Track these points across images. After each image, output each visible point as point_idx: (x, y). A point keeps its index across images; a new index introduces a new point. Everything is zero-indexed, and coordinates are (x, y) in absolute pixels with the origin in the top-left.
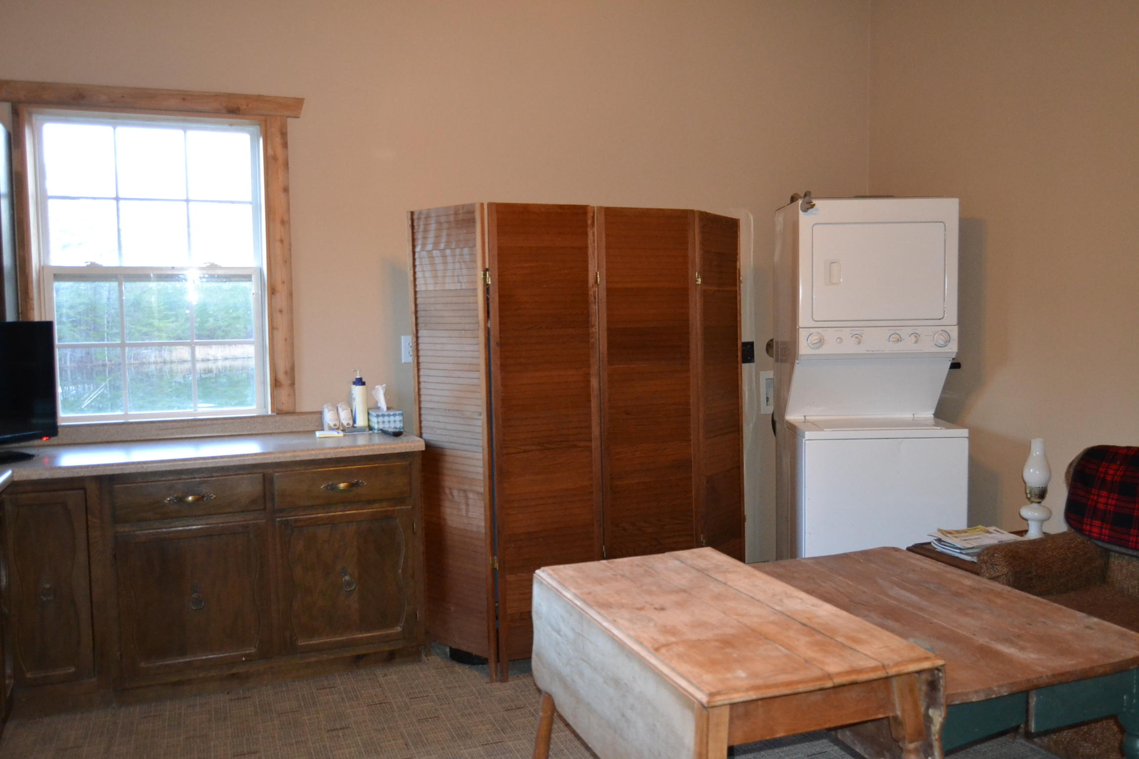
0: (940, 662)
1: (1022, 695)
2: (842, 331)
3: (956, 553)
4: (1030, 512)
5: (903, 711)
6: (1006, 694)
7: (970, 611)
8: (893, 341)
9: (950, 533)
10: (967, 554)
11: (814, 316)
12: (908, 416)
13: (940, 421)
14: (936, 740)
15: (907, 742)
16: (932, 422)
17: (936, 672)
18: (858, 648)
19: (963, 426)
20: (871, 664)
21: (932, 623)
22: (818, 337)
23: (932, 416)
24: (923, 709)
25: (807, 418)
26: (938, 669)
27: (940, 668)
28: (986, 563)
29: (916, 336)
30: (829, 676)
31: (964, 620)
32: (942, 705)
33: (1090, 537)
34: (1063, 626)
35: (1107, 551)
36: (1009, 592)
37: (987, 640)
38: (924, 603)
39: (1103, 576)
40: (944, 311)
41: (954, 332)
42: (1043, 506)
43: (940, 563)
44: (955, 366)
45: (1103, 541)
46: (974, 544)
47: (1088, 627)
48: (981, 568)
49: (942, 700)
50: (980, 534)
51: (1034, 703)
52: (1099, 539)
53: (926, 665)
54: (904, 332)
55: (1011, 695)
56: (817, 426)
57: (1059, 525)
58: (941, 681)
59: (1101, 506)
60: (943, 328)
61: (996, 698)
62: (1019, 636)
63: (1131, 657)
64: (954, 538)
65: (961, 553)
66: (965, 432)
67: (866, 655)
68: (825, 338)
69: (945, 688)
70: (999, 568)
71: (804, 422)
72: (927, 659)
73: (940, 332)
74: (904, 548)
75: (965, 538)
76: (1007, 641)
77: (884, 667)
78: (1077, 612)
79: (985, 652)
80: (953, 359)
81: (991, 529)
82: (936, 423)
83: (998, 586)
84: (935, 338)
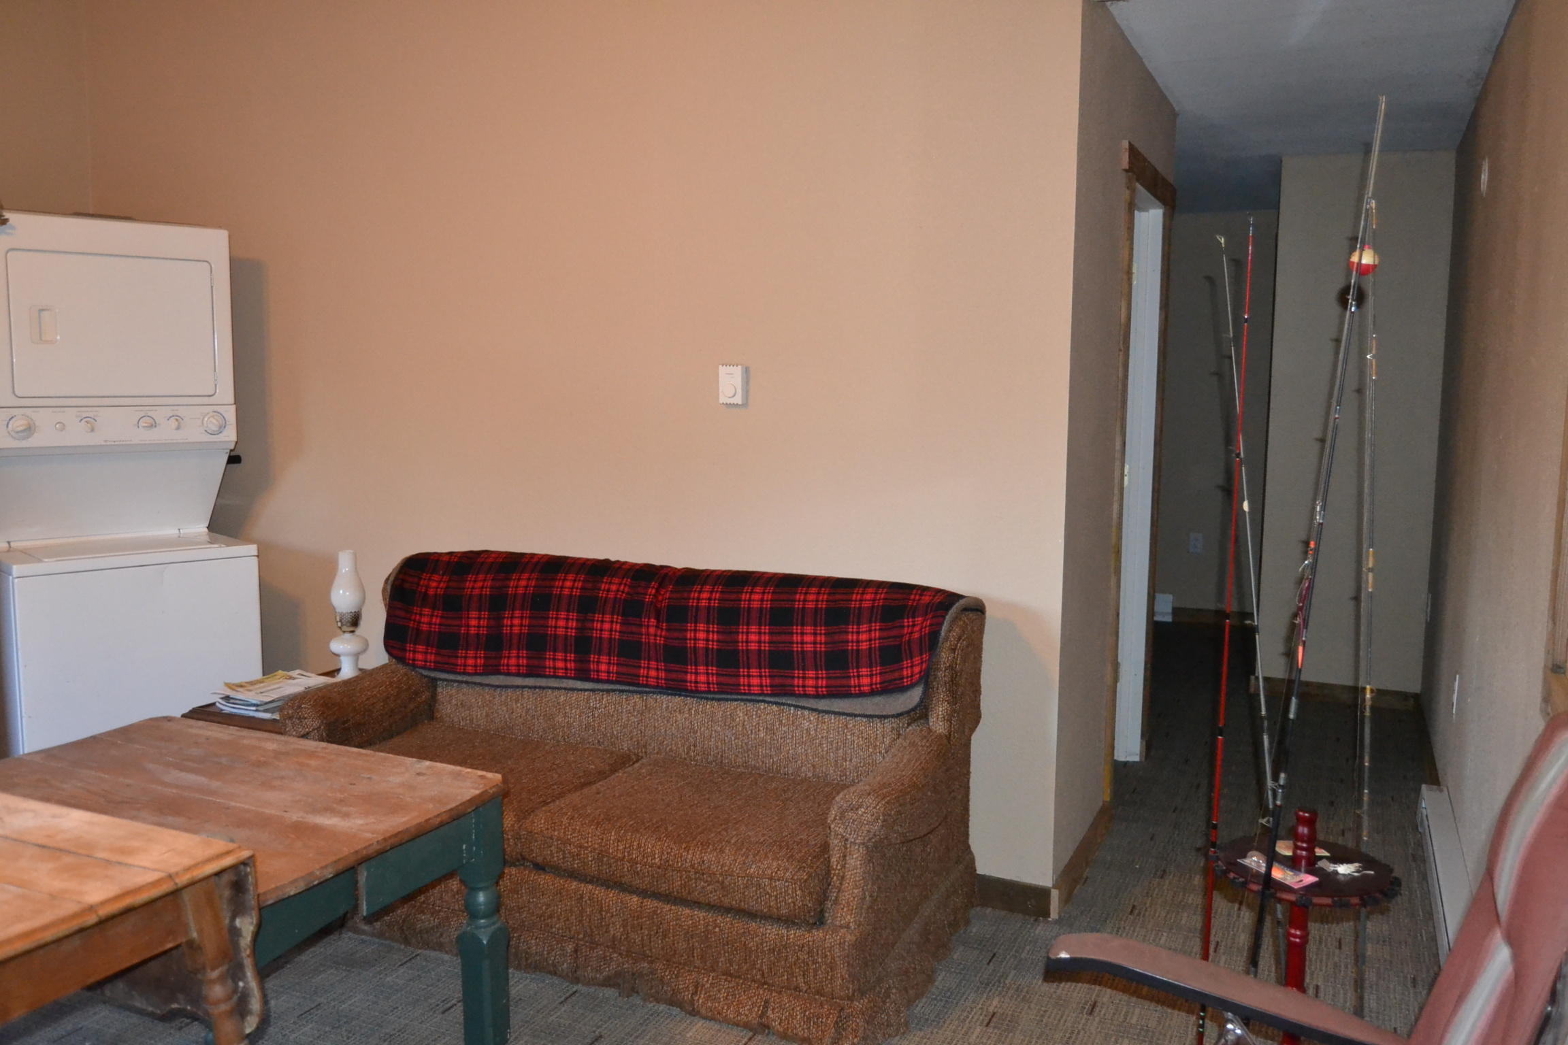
0: (245, 854)
1: (347, 873)
2: (64, 412)
3: (251, 712)
4: (342, 645)
5: (200, 931)
6: (332, 875)
7: (277, 783)
8: (144, 427)
9: (241, 686)
10: (266, 711)
11: (16, 390)
12: (170, 532)
13: (218, 536)
14: (248, 956)
15: (209, 971)
16: (207, 538)
17: (242, 867)
18: (130, 860)
19: (249, 541)
20: (155, 876)
21: (228, 808)
22: (25, 422)
23: (206, 530)
24: (227, 921)
25: (12, 544)
26: (244, 863)
27: (246, 862)
28: (290, 718)
29: (177, 420)
30: (91, 908)
31: (270, 795)
32: (253, 909)
33: (414, 666)
34: (391, 779)
35: (435, 680)
36: (325, 748)
37: (301, 814)
38: (215, 784)
39: (430, 711)
40: (216, 385)
41: (230, 413)
42: (358, 636)
43: (231, 727)
44: (234, 459)
45: (430, 669)
46: (274, 695)
47: (419, 774)
48: (285, 725)
49: (253, 903)
50: (280, 682)
51: (364, 880)
52: (424, 668)
53: (228, 861)
54: (160, 414)
55: (337, 875)
56: (29, 555)
57: (377, 657)
58: (250, 877)
59: (425, 627)
60: (216, 408)
61: (318, 884)
62: (341, 801)
63: (468, 798)
64: (247, 692)
65: (257, 711)
66: (252, 549)
67: (144, 868)
68: (37, 423)
69: (256, 885)
70: (308, 722)
71: (9, 551)
72: (228, 853)
73: (211, 414)
74: (179, 716)
75: (262, 690)
76: (328, 810)
77: (170, 876)
78: (406, 758)
79: (301, 830)
80: (231, 451)
81: (295, 673)
82: (210, 538)
83: (310, 744)
84: (205, 422)
